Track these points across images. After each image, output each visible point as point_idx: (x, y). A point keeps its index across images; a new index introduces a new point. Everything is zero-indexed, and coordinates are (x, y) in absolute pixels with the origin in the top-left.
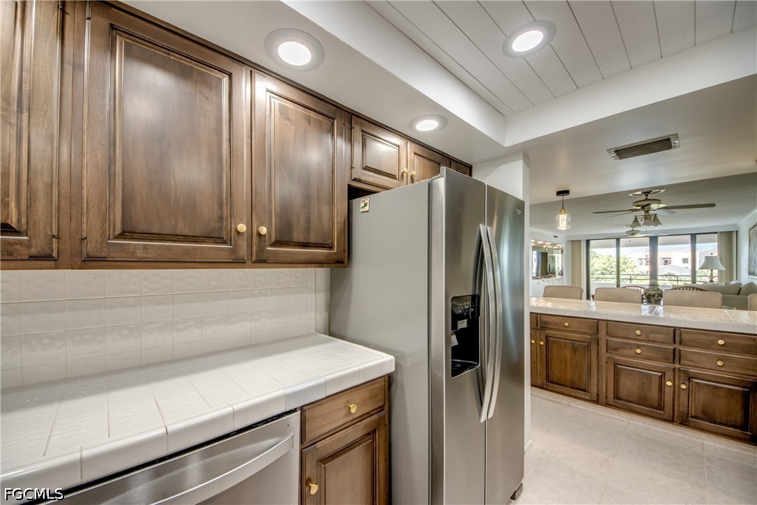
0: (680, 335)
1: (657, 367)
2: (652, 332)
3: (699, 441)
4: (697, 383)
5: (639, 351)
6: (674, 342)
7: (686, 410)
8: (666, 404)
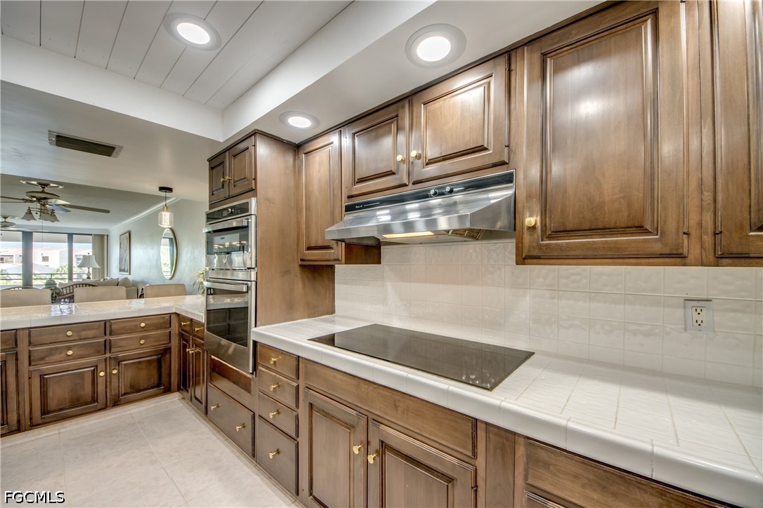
0: (110, 326)
1: (90, 362)
2: (84, 330)
3: (128, 412)
4: (125, 364)
5: (70, 353)
6: (105, 335)
7: (117, 392)
8: (99, 395)
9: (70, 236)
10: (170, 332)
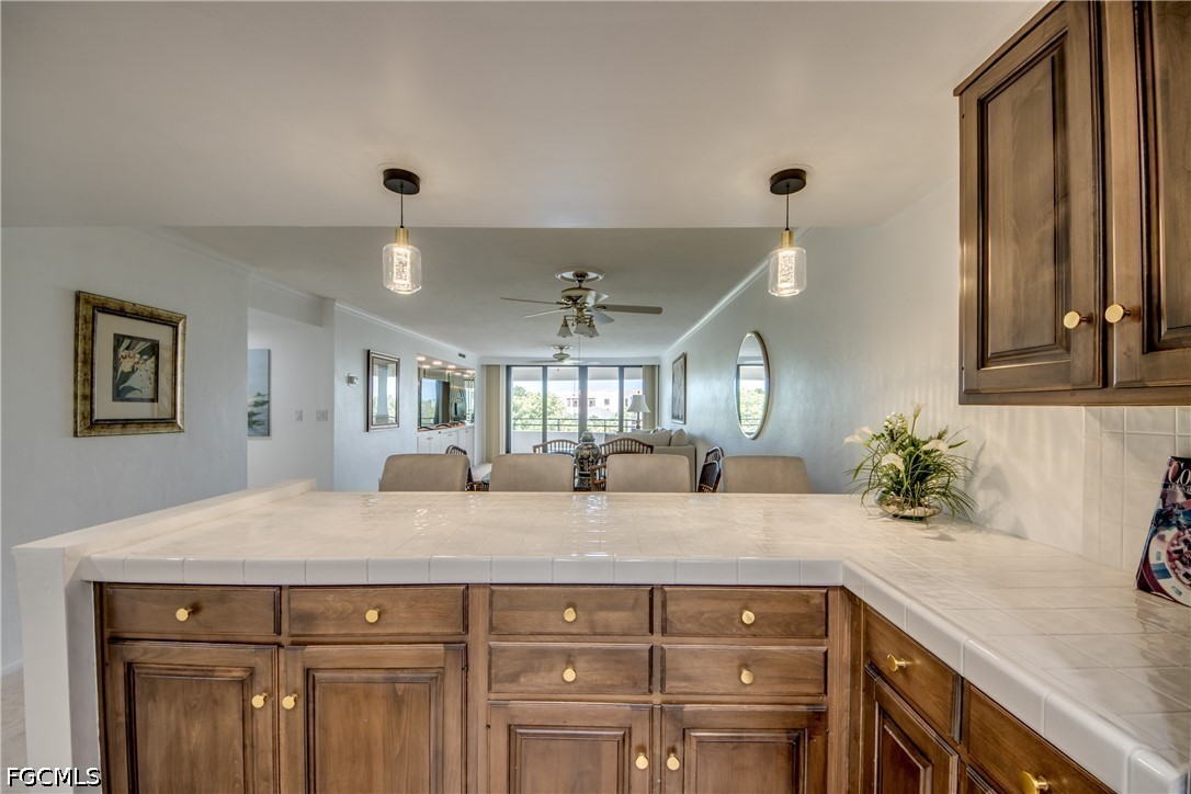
0: (664, 606)
1: (614, 711)
2: (601, 607)
4: (699, 741)
5: (569, 673)
6: (651, 629)
9: (622, 368)
10: (826, 653)
